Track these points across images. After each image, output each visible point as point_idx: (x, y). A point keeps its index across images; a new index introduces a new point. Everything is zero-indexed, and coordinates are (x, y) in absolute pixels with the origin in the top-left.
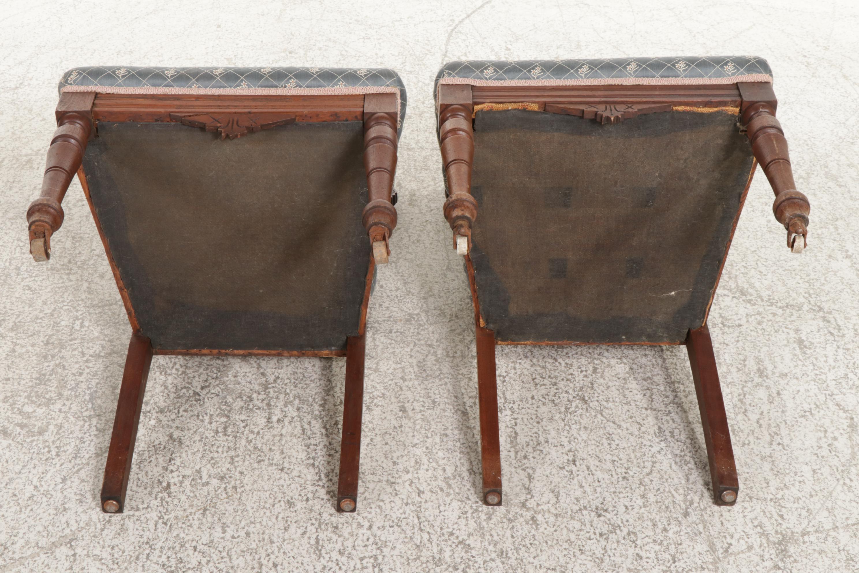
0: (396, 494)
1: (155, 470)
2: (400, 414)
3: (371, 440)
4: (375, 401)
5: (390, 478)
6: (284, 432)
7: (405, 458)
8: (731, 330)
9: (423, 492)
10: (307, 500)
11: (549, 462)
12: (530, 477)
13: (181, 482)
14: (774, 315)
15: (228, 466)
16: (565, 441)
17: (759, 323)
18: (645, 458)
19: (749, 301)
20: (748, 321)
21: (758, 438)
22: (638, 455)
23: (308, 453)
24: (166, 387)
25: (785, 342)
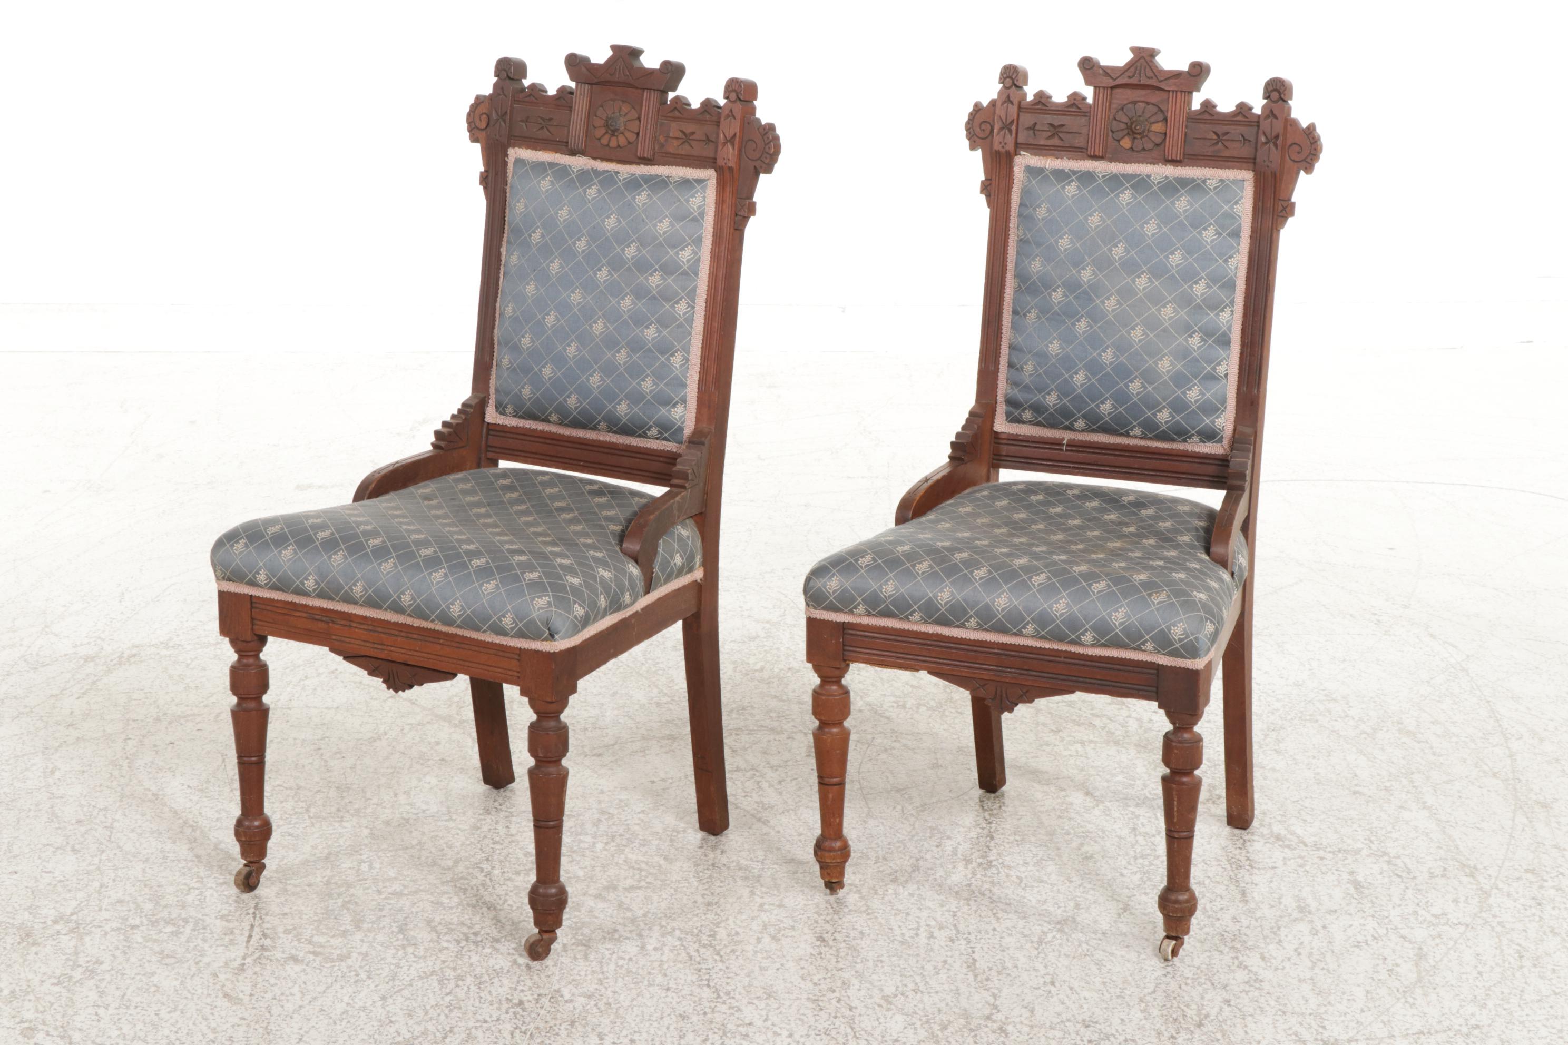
0: (821, 1010)
1: (500, 990)
2: (818, 943)
3: (782, 965)
4: (783, 932)
5: (811, 996)
6: (664, 958)
7: (828, 980)
8: (1262, 872)
9: (856, 1008)
10: (705, 1014)
11: (1019, 984)
12: (994, 996)
13: (537, 1001)
14: (1322, 859)
15: (597, 986)
16: (1040, 967)
17: (1301, 866)
18: (1147, 980)
19: (1288, 847)
20: (1285, 864)
21: (1295, 964)
22: (1137, 978)
23: (700, 976)
24: (499, 921)
25: (1336, 883)
